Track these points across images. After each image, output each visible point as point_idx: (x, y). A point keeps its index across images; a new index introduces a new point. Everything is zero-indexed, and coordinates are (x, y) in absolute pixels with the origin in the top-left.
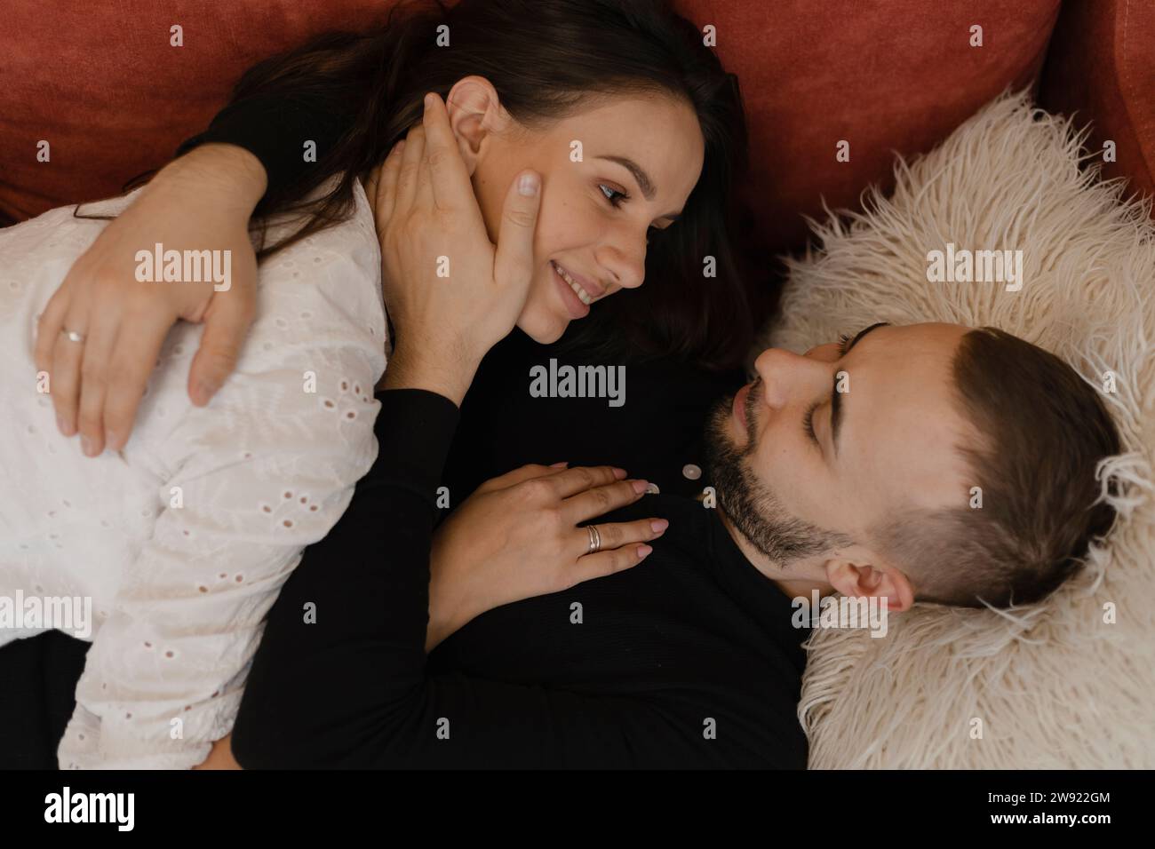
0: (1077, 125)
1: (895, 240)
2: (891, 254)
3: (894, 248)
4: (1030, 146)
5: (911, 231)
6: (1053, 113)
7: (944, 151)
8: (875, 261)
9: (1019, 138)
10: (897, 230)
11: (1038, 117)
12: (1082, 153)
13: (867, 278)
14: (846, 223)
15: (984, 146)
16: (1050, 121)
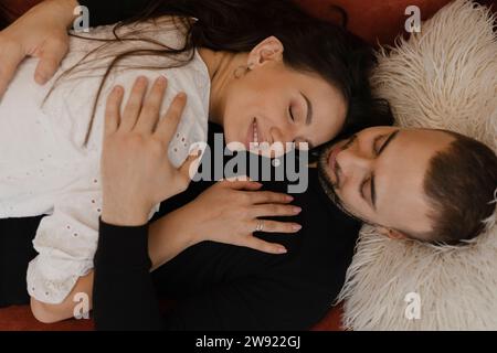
0: (493, 11)
1: (410, 60)
2: (407, 66)
3: (409, 64)
4: (472, 19)
5: (417, 56)
6: (482, 5)
7: (433, 20)
8: (400, 69)
9: (467, 15)
10: (410, 55)
11: (475, 6)
12: (494, 23)
13: (396, 77)
14: (388, 52)
15: (451, 19)
16: (481, 8)
